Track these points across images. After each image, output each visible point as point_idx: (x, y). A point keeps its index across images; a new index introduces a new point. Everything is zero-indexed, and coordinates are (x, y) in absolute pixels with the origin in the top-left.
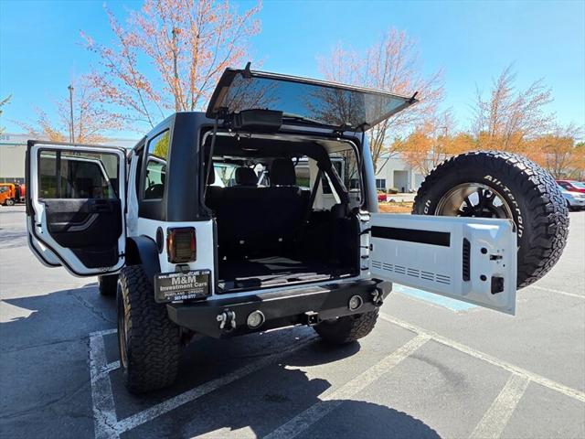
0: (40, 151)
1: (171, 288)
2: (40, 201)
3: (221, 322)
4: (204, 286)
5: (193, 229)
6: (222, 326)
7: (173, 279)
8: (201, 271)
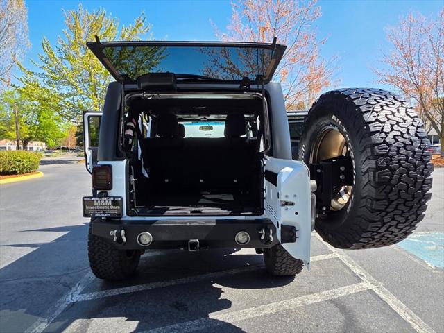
0: (89, 117)
1: (93, 208)
2: (89, 149)
3: (113, 236)
4: (117, 209)
5: (110, 166)
6: (115, 240)
7: (95, 202)
8: (114, 197)
